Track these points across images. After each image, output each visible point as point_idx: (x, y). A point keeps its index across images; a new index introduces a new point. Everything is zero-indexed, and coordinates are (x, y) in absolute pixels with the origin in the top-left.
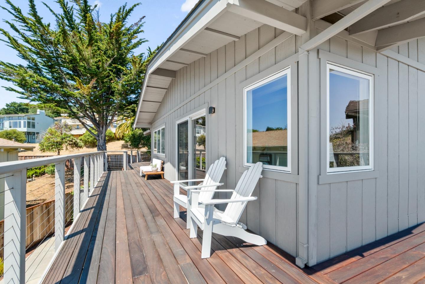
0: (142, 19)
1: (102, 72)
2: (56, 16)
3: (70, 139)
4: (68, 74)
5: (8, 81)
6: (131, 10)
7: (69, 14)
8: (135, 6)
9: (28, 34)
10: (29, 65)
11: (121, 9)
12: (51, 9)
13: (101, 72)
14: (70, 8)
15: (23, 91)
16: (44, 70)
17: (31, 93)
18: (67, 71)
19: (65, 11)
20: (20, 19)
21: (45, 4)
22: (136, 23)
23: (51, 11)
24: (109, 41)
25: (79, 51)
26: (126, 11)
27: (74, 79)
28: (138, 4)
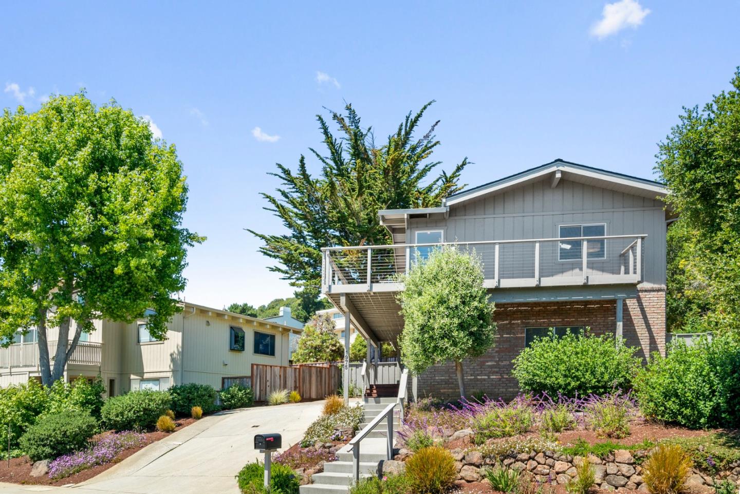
0: (434, 126)
1: (374, 226)
2: (323, 161)
3: (333, 343)
4: (335, 236)
5: (276, 258)
6: (419, 116)
7: (337, 153)
8: (425, 108)
9: (296, 195)
10: (293, 234)
11: (402, 125)
12: (318, 153)
13: (372, 228)
14: (339, 145)
15: (287, 268)
16: (308, 237)
17: (294, 270)
18: (334, 234)
19: (333, 153)
20: (289, 181)
21: (312, 150)
22: (425, 135)
23: (318, 155)
24: (383, 180)
25: (348, 205)
26: (411, 121)
27: (343, 243)
28: (429, 104)
